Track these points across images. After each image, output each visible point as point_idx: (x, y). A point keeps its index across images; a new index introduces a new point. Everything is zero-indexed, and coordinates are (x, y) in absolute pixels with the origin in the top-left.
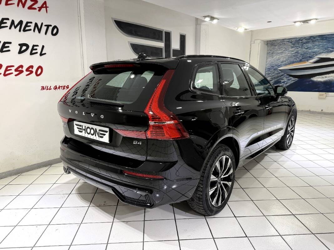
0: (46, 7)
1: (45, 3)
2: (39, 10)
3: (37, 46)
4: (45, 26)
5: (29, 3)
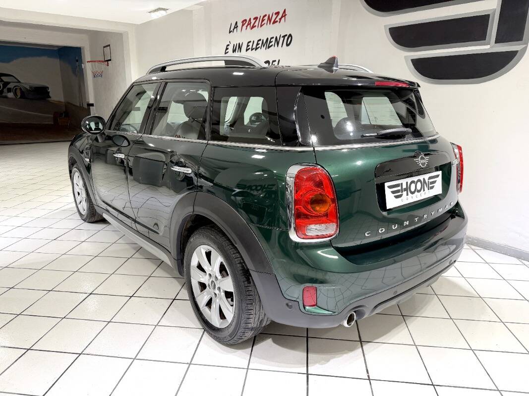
0: (285, 15)
1: (285, 10)
2: (280, 22)
3: (275, 61)
4: (282, 37)
5: (274, 16)
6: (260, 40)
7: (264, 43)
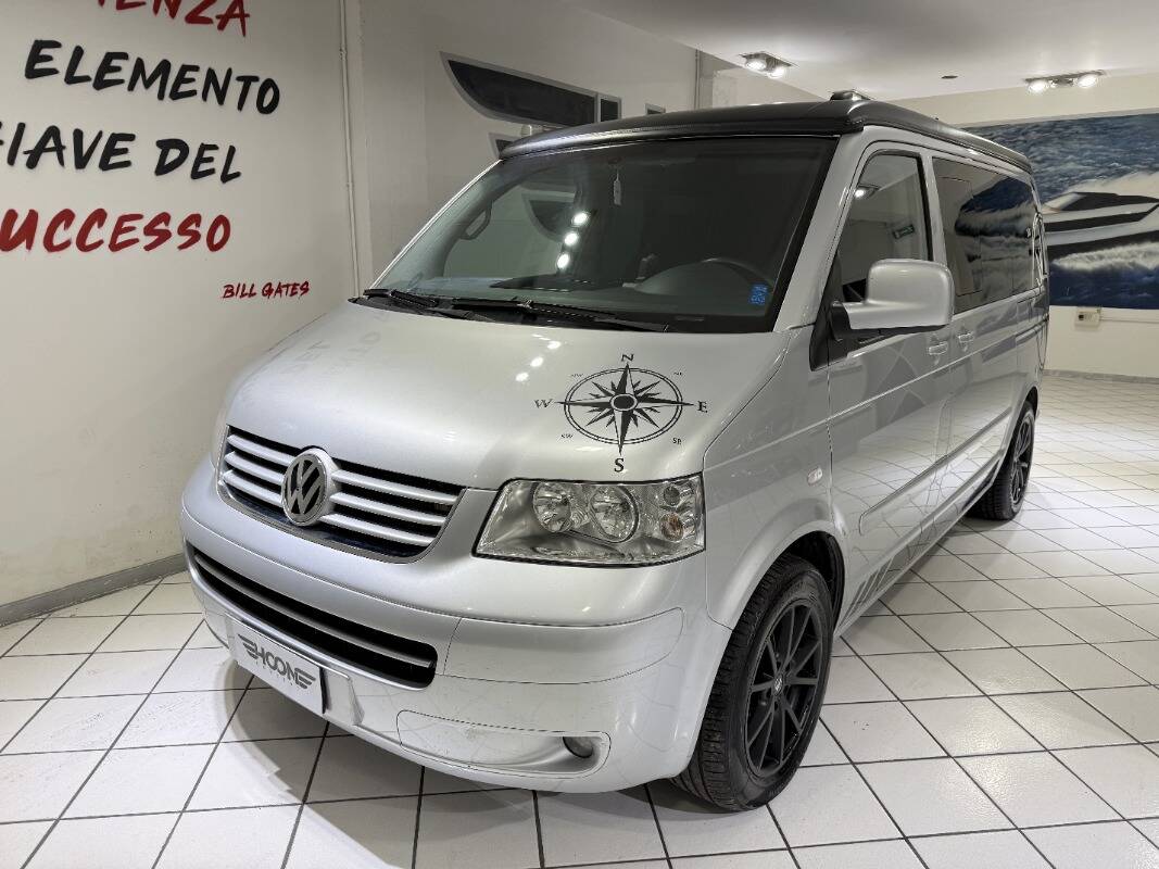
0: (243, 16)
1: (239, 1)
2: (221, 27)
3: (214, 147)
4: (239, 79)
6: (124, 56)
7: (149, 72)
